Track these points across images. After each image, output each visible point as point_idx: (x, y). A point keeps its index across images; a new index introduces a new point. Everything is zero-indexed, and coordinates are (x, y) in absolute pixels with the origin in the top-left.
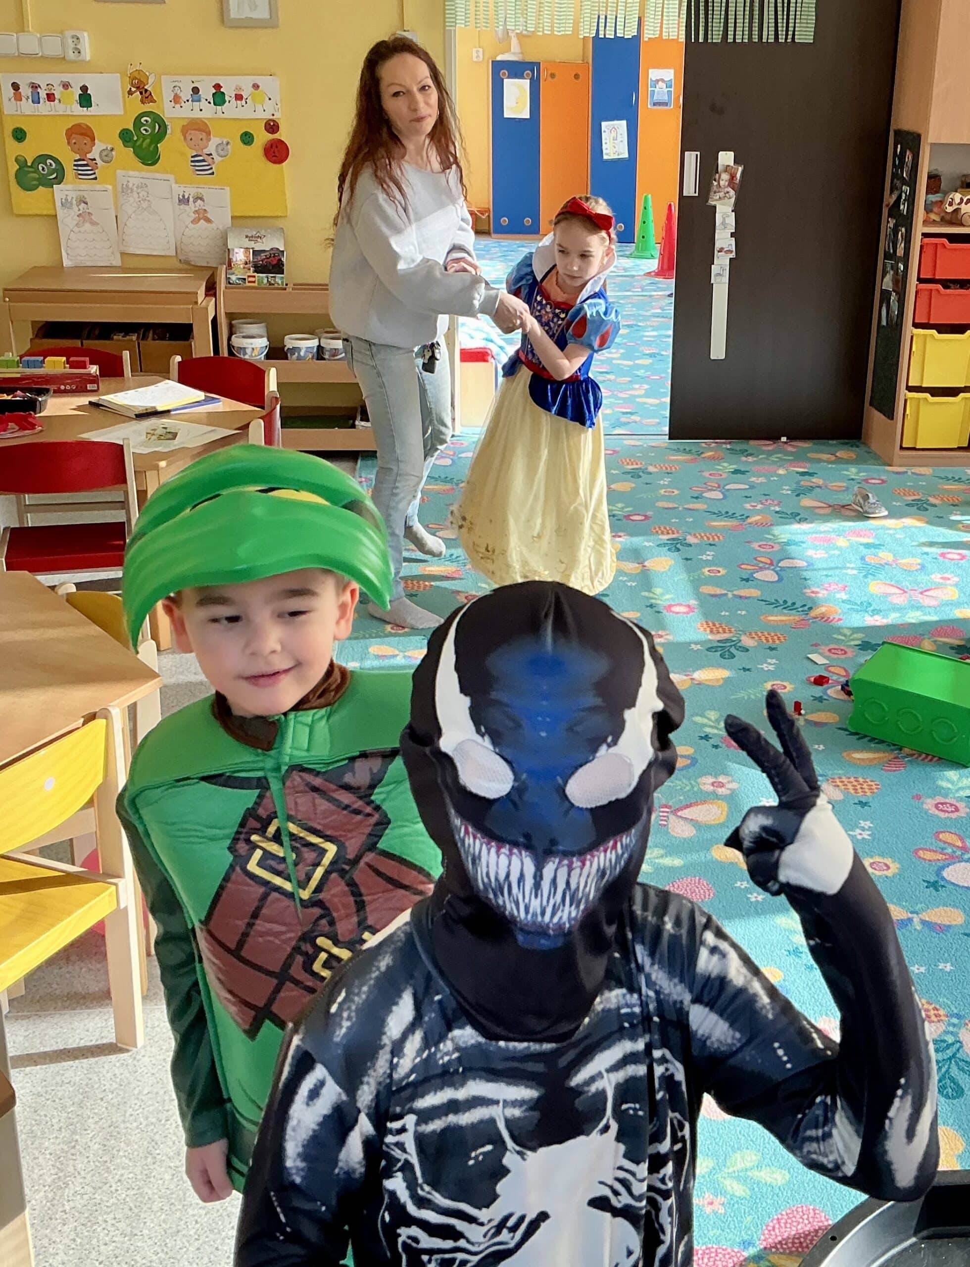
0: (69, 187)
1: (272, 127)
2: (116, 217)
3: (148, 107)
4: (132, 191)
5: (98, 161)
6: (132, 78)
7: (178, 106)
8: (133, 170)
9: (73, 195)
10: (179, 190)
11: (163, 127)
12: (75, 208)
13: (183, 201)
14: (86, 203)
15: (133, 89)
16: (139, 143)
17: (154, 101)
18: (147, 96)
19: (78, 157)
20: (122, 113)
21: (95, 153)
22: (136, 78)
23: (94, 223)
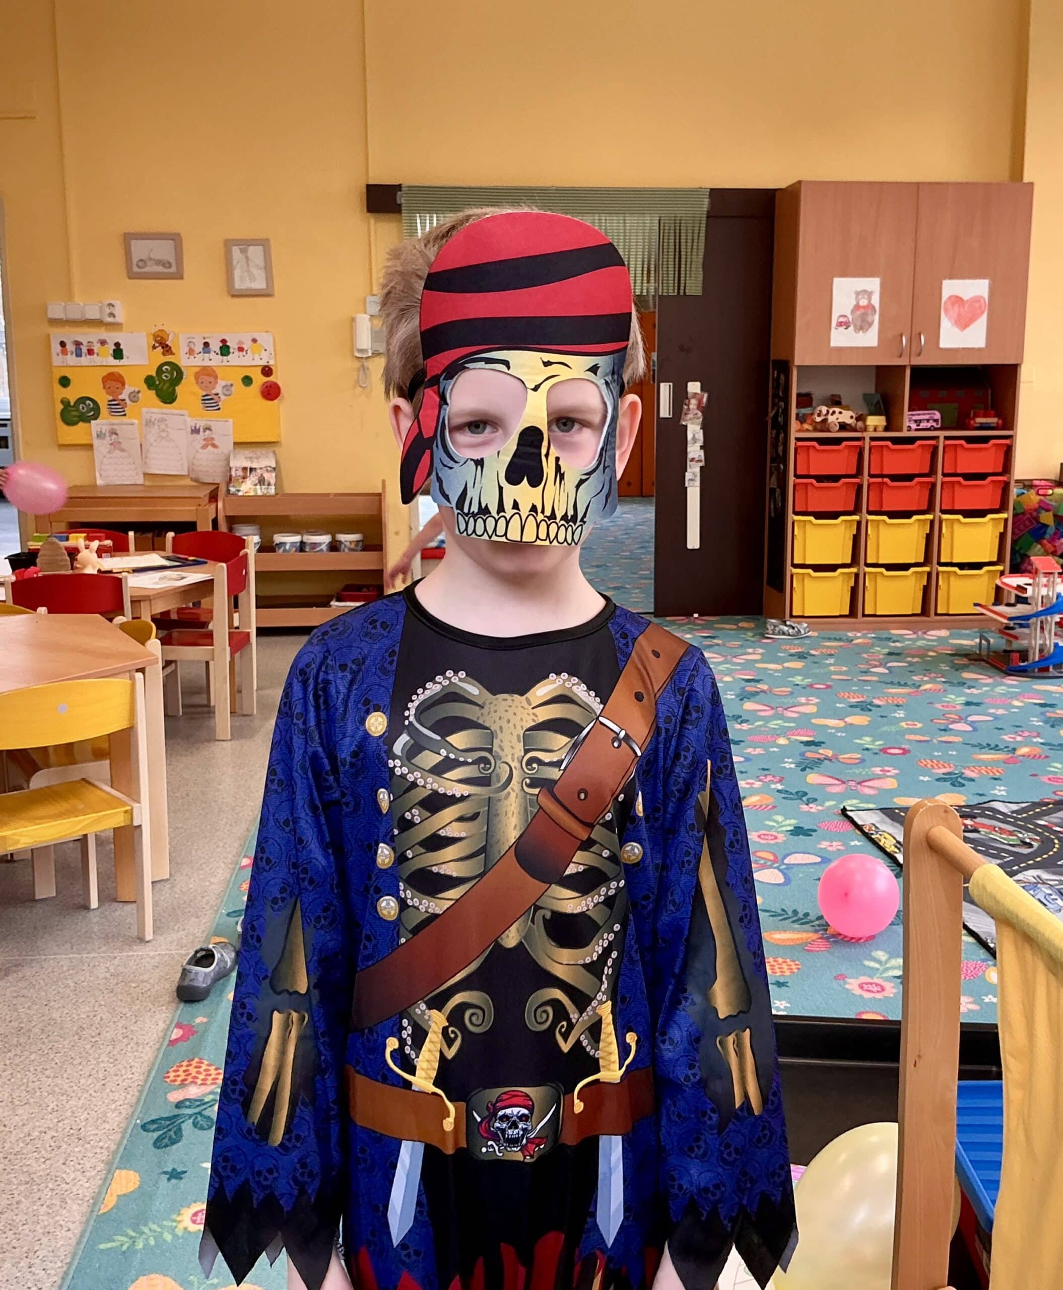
0: (104, 421)
1: (267, 371)
2: (141, 445)
3: (169, 358)
4: (154, 424)
5: (128, 401)
6: (155, 336)
7: (192, 357)
8: (154, 407)
9: (105, 429)
10: (191, 422)
11: (180, 373)
12: (108, 438)
13: (195, 431)
14: (116, 434)
15: (157, 345)
16: (160, 387)
17: (174, 354)
18: (167, 349)
19: (111, 398)
20: (147, 363)
21: (124, 395)
22: (158, 336)
23: (123, 450)
